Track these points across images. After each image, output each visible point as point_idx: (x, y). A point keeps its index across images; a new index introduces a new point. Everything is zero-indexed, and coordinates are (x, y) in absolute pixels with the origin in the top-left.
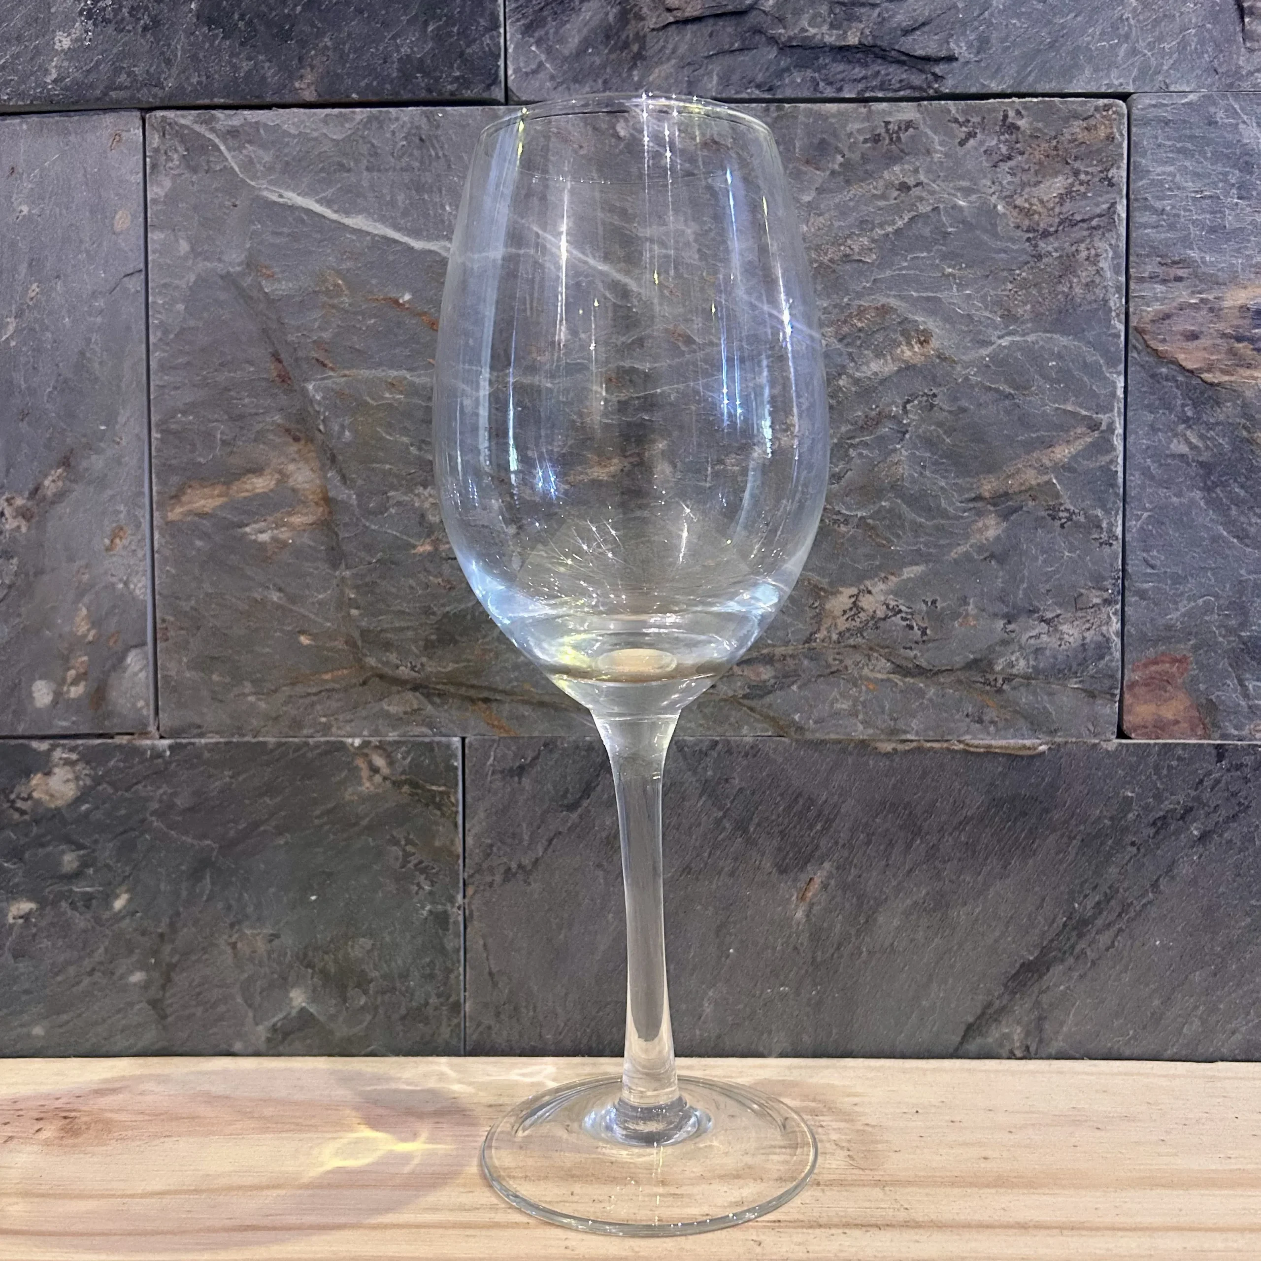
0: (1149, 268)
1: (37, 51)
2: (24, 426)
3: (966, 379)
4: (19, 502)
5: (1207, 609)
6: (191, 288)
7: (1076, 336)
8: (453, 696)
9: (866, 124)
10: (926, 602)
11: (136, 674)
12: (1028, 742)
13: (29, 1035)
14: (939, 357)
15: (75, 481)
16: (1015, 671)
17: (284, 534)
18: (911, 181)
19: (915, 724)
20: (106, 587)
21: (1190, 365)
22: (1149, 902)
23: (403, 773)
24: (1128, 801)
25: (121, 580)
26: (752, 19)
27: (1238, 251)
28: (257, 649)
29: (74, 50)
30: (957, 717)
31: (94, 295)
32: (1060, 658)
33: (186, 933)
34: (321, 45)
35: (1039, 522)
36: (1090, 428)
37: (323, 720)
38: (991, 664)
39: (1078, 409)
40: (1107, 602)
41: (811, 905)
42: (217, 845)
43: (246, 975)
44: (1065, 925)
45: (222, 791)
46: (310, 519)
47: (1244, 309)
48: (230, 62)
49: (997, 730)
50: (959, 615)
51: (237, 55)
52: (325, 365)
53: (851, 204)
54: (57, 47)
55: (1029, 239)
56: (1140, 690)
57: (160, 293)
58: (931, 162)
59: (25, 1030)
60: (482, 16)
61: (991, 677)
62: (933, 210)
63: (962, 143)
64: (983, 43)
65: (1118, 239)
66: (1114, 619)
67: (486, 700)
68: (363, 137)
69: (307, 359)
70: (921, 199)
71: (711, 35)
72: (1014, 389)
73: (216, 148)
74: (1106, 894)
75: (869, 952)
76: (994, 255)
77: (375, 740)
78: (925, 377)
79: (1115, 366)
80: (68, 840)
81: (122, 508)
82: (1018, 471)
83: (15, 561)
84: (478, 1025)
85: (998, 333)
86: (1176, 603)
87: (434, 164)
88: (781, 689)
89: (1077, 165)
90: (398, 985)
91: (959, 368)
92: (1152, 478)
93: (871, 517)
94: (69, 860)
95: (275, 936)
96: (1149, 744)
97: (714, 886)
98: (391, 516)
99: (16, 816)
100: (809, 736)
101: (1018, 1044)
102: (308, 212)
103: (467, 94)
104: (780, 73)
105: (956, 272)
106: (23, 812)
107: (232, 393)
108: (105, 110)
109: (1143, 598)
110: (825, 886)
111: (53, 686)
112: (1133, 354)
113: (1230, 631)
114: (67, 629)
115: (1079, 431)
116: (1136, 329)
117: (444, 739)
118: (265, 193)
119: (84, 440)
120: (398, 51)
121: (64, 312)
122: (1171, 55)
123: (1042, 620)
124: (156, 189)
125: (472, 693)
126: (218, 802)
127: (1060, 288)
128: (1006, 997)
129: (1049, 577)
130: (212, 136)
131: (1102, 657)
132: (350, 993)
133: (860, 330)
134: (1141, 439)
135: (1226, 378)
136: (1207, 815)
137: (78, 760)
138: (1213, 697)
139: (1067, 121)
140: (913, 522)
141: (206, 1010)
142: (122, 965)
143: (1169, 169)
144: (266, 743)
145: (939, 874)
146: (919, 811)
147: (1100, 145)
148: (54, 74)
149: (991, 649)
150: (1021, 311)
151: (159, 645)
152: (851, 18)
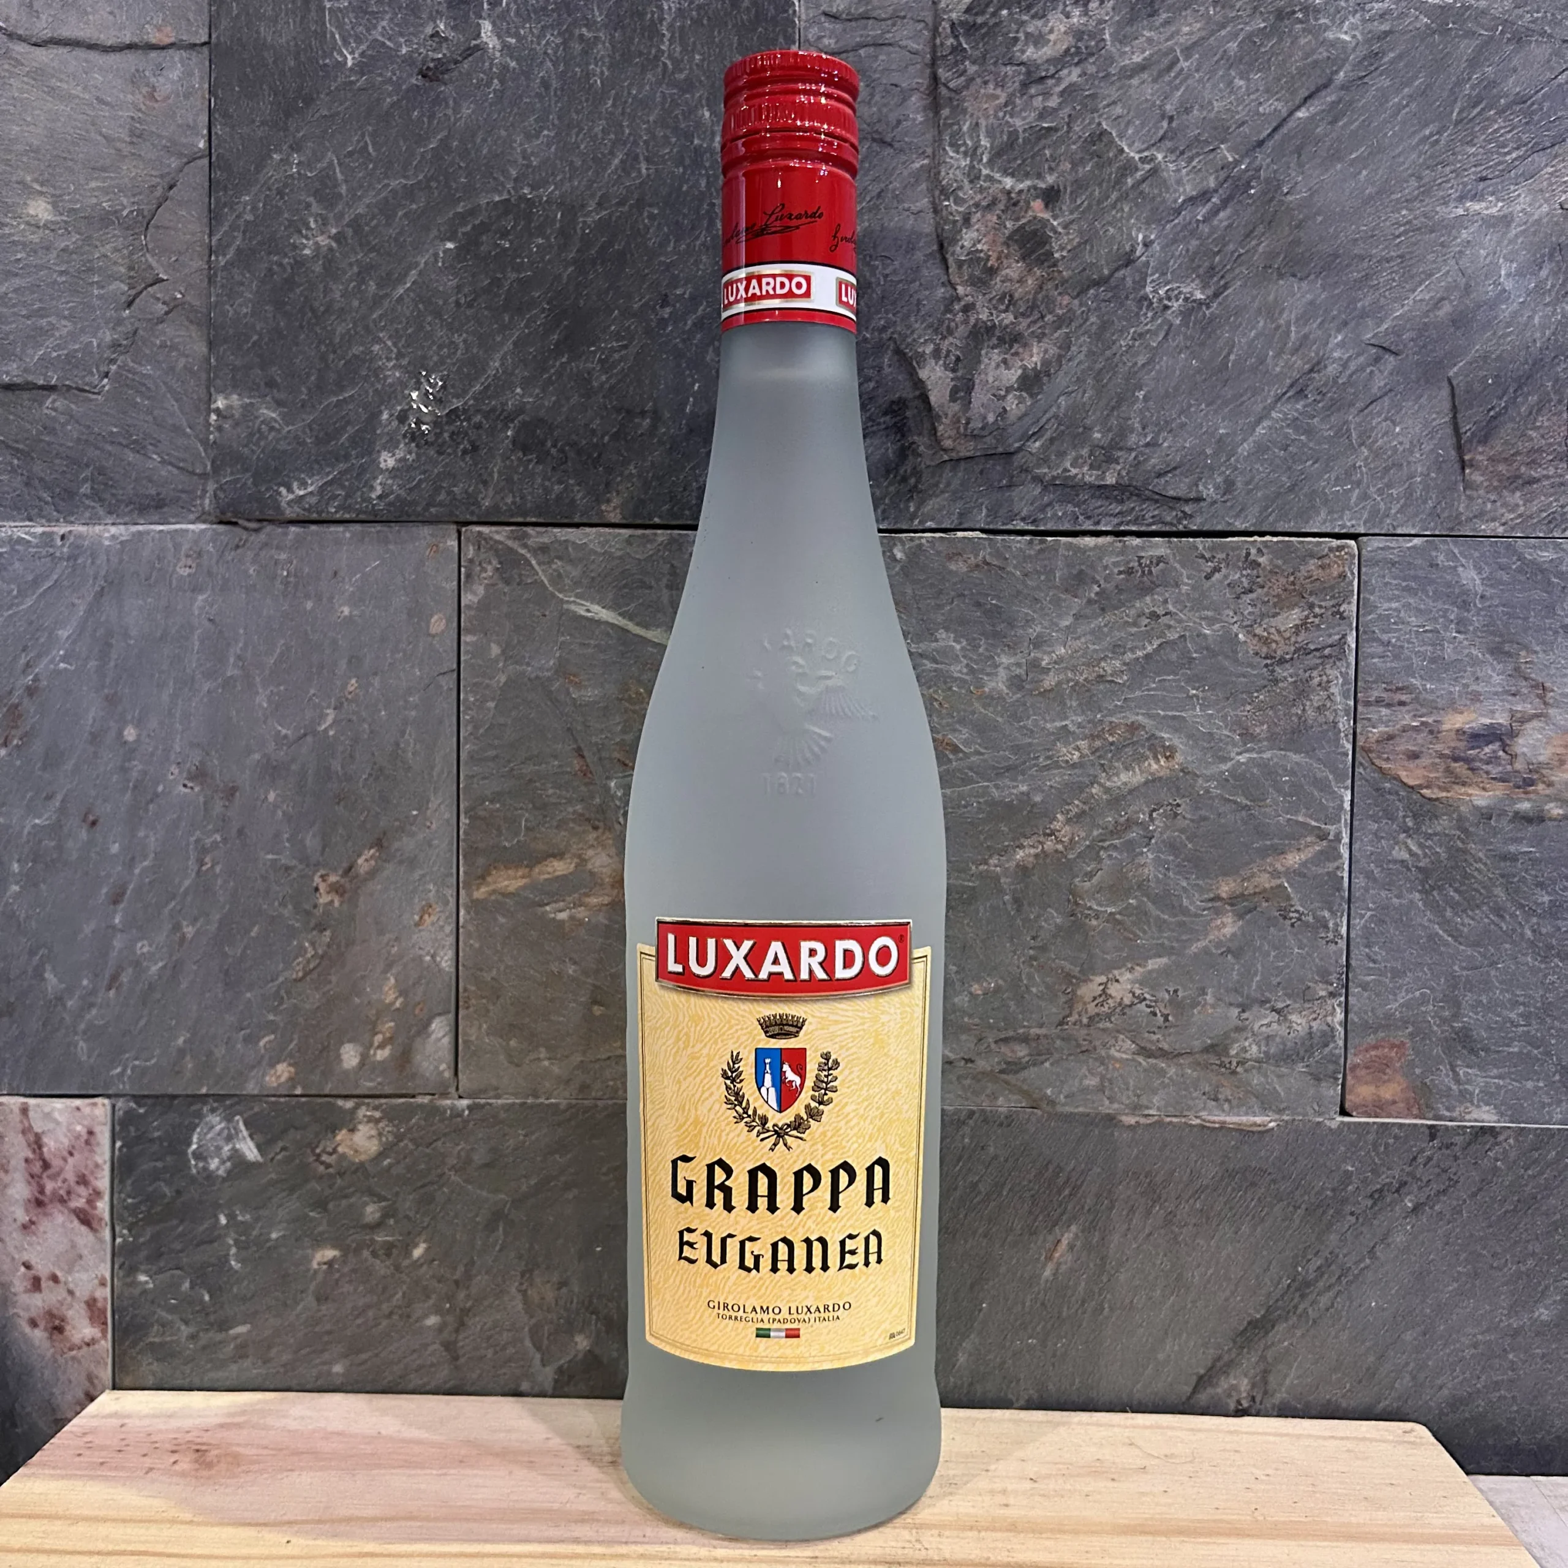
0: (1376, 694)
1: (363, 469)
2: (340, 809)
3: (1207, 791)
4: (333, 878)
5: (1424, 1000)
6: (501, 689)
7: (1307, 753)
9: (1121, 558)
10: (1168, 991)
11: (439, 1040)
12: (1258, 1120)
13: (329, 1373)
14: (1182, 770)
15: (385, 861)
16: (1248, 1056)
17: (581, 913)
18: (1161, 611)
19: (1156, 1100)
20: (413, 960)
21: (1411, 782)
22: (1367, 1267)
24: (1348, 1175)
25: (428, 954)
26: (1018, 460)
27: (1456, 679)
28: (553, 1017)
29: (398, 469)
30: (1195, 1095)
31: (409, 691)
32: (1289, 1044)
33: (481, 1281)
34: (627, 472)
35: (1273, 922)
36: (1318, 837)
38: (1226, 1051)
39: (1309, 821)
40: (1332, 995)
41: (1059, 1264)
42: (509, 1199)
43: (534, 1321)
44: (1289, 1286)
45: (515, 1149)
46: (606, 900)
47: (1460, 732)
48: (542, 485)
49: (1231, 1108)
50: (1199, 1003)
51: (549, 479)
52: (625, 765)
53: (1106, 630)
54: (382, 465)
55: (1266, 666)
56: (1361, 1073)
57: (471, 691)
58: (1179, 593)
59: (325, 1368)
61: (1227, 1060)
62: (1181, 637)
63: (1208, 577)
64: (1229, 486)
65: (1348, 665)
66: (1338, 1010)
68: (662, 557)
69: (611, 759)
70: (1169, 627)
71: (981, 472)
72: (1251, 801)
73: (527, 561)
74: (1327, 1259)
75: (1111, 1309)
76: (1235, 679)
78: (1170, 790)
79: (1342, 781)
80: (371, 1193)
81: (431, 887)
82: (1253, 875)
83: (328, 933)
85: (1237, 750)
86: (1395, 995)
88: (1034, 1065)
89: (1312, 599)
91: (1200, 781)
92: (1375, 880)
93: (1120, 913)
94: (371, 1211)
95: (562, 1284)
96: (1368, 1123)
97: (968, 1246)
99: (321, 1168)
100: (1059, 1109)
101: (1244, 1395)
102: (612, 625)
104: (1043, 509)
105: (1201, 695)
106: (328, 1166)
107: (538, 784)
108: (423, 522)
109: (1365, 989)
110: (1071, 1247)
111: (361, 1049)
112: (1359, 770)
113: (1444, 1021)
114: (374, 997)
115: (1309, 839)
116: (1363, 748)
118: (573, 607)
119: (397, 824)
121: (381, 706)
122: (1398, 500)
123: (1273, 1010)
124: (470, 597)
126: (511, 1159)
127: (1294, 710)
128: (1234, 1351)
129: (1280, 970)
130: (523, 551)
131: (1327, 1045)
133: (1112, 744)
134: (1365, 844)
135: (1444, 794)
136: (1420, 1188)
137: (381, 1118)
138: (1427, 1081)
139: (1303, 560)
140: (1158, 917)
141: (496, 1353)
142: (418, 1309)
143: (1394, 605)
144: (556, 1105)
145: (1175, 1238)
146: (1159, 1179)
147: (1333, 582)
148: (379, 490)
149: (1226, 1035)
150: (1258, 730)
151: (461, 1013)
152: (1110, 460)
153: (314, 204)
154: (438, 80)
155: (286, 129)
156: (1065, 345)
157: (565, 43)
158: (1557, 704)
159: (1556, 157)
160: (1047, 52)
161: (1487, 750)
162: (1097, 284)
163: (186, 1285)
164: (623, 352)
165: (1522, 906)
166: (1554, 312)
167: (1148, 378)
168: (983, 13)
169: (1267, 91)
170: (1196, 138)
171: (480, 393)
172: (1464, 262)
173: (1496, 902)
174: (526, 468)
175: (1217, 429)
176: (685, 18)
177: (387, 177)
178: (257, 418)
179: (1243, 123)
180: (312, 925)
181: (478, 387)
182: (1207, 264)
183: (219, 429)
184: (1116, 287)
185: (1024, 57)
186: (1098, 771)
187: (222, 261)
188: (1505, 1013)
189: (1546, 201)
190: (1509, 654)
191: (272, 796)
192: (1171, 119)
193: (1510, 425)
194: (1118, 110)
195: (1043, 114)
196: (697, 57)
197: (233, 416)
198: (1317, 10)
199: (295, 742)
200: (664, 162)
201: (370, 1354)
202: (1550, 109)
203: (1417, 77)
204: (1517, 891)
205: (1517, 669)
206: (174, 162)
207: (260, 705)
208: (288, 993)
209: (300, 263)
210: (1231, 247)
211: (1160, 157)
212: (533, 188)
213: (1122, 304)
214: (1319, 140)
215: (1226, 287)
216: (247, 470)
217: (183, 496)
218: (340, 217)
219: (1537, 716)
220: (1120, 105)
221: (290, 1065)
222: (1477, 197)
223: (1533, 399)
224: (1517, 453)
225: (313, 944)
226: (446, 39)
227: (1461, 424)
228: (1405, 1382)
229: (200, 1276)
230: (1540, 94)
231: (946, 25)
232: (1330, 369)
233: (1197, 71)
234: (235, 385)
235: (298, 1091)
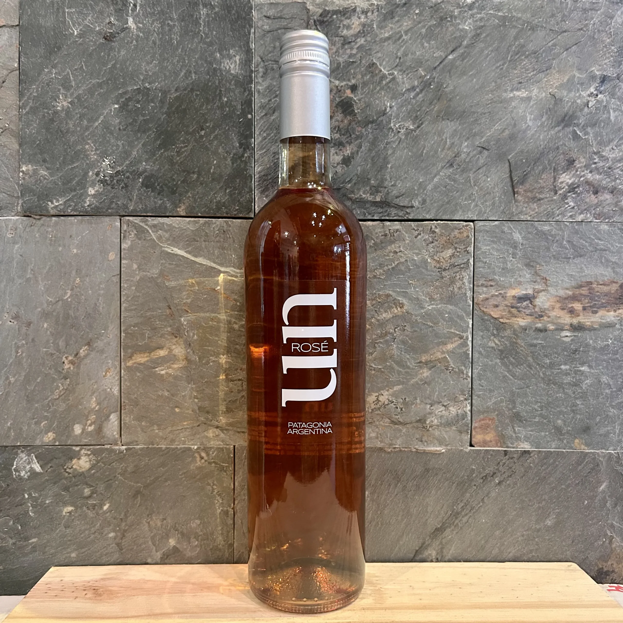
0: (481, 282)
1: (82, 195)
2: (73, 331)
3: (416, 320)
4: (70, 358)
5: (502, 401)
6: (138, 282)
7: (455, 305)
8: (231, 430)
9: (382, 230)
10: (402, 399)
11: (113, 423)
12: (438, 449)
13: (70, 557)
14: (407, 312)
15: (92, 351)
16: (433, 424)
17: (170, 371)
18: (398, 250)
19: (399, 442)
20: (103, 390)
21: (495, 316)
22: (481, 506)
23: (212, 459)
24: (473, 470)
25: (109, 388)
26: (342, 191)
27: (512, 276)
28: (160, 413)
29: (96, 195)
30: (413, 439)
31: (100, 283)
32: (450, 419)
33: (131, 518)
34: (187, 196)
35: (442, 371)
36: (460, 338)
37: (183, 439)
38: (425, 422)
39: (456, 332)
40: (466, 399)
42: (142, 486)
43: (153, 534)
44: (451, 514)
45: (145, 466)
46: (181, 366)
47: (514, 297)
48: (154, 201)
49: (428, 444)
50: (414, 403)
51: (156, 198)
52: (188, 312)
53: (377, 258)
54: (89, 193)
55: (439, 271)
56: (478, 430)
57: (126, 283)
58: (405, 243)
59: (68, 555)
60: (246, 187)
61: (425, 426)
62: (406, 260)
63: (416, 237)
65: (470, 272)
66: (468, 405)
67: (243, 432)
68: (202, 229)
69: (182, 310)
70: (401, 257)
72: (434, 324)
73: (148, 231)
74: (465, 503)
75: (382, 524)
76: (426, 277)
77: (202, 447)
78: (402, 320)
79: (469, 316)
80: (87, 484)
81: (110, 361)
82: (434, 353)
83: (68, 380)
84: (239, 552)
85: (428, 304)
86: (490, 399)
87: (229, 240)
89: (456, 245)
90: (210, 537)
91: (414, 317)
92: (482, 355)
93: (383, 368)
94: (87, 491)
96: (481, 450)
98: (211, 366)
99: (67, 474)
101: (434, 557)
102: (182, 256)
103: (241, 215)
105: (414, 283)
106: (69, 473)
107: (153, 320)
108: (106, 215)
109: (479, 397)
111: (82, 426)
112: (475, 312)
113: (510, 409)
114: (87, 405)
115: (456, 339)
116: (476, 303)
117: (228, 447)
118: (166, 249)
119: (96, 336)
120: (216, 199)
121: (89, 289)
122: (489, 207)
123: (443, 405)
124: (125, 245)
125: (239, 430)
126: (143, 470)
127: (449, 289)
128: (430, 540)
129: (445, 390)
130: (146, 227)
131: (464, 419)
132: (192, 540)
133: (379, 302)
134: (478, 341)
135: (508, 321)
136: (501, 475)
137: (90, 454)
138: (503, 433)
139: (452, 230)
140: (398, 370)
141: (137, 547)
142: (106, 530)
143: (488, 248)
144: (161, 448)
145: (406, 496)
146: (400, 473)
147: (464, 239)
148: (88, 203)
149: (425, 416)
150: (436, 296)
151: (122, 411)
152: (378, 192)
153: (62, 89)
154: (111, 41)
155: (50, 59)
156: (360, 147)
157: (161, 26)
158: (551, 286)
159: (548, 74)
160: (351, 32)
161: (525, 303)
162: (372, 122)
163: (12, 523)
164: (186, 148)
165: (539, 364)
166: (548, 134)
167: (392, 160)
168: (326, 16)
169: (437, 48)
170: (410, 66)
171: (129, 164)
172: (514, 115)
173: (529, 363)
174: (147, 194)
175: (419, 179)
176: (210, 17)
177: (91, 79)
178: (39, 174)
179: (428, 60)
180: (62, 377)
181: (127, 162)
182: (414, 115)
183: (24, 179)
184: (379, 124)
185: (343, 34)
186: (373, 313)
187: (24, 112)
188: (533, 406)
189: (544, 91)
190: (532, 266)
191: (45, 325)
192: (400, 58)
193: (532, 178)
194: (379, 55)
195: (351, 56)
196: (214, 33)
197: (29, 174)
198: (456, 17)
199: (54, 304)
200: (202, 74)
201: (86, 549)
202: (545, 56)
203: (494, 44)
204: (537, 358)
205: (536, 272)
206: (5, 72)
207: (41, 289)
208: (53, 404)
209: (56, 112)
210: (424, 108)
211: (396, 73)
212: (150, 83)
213: (382, 131)
214: (457, 67)
215: (422, 124)
216: (35, 195)
217: (9, 205)
218: (72, 94)
219: (543, 290)
220: (380, 53)
221: (54, 433)
222: (518, 90)
223: (541, 168)
224: (535, 189)
225: (62, 384)
226: (114, 24)
227: (513, 177)
228: (495, 551)
229: (17, 519)
230: (542, 50)
231: (312, 21)
232: (463, 155)
233: (410, 40)
234: (30, 162)
235: (57, 444)
